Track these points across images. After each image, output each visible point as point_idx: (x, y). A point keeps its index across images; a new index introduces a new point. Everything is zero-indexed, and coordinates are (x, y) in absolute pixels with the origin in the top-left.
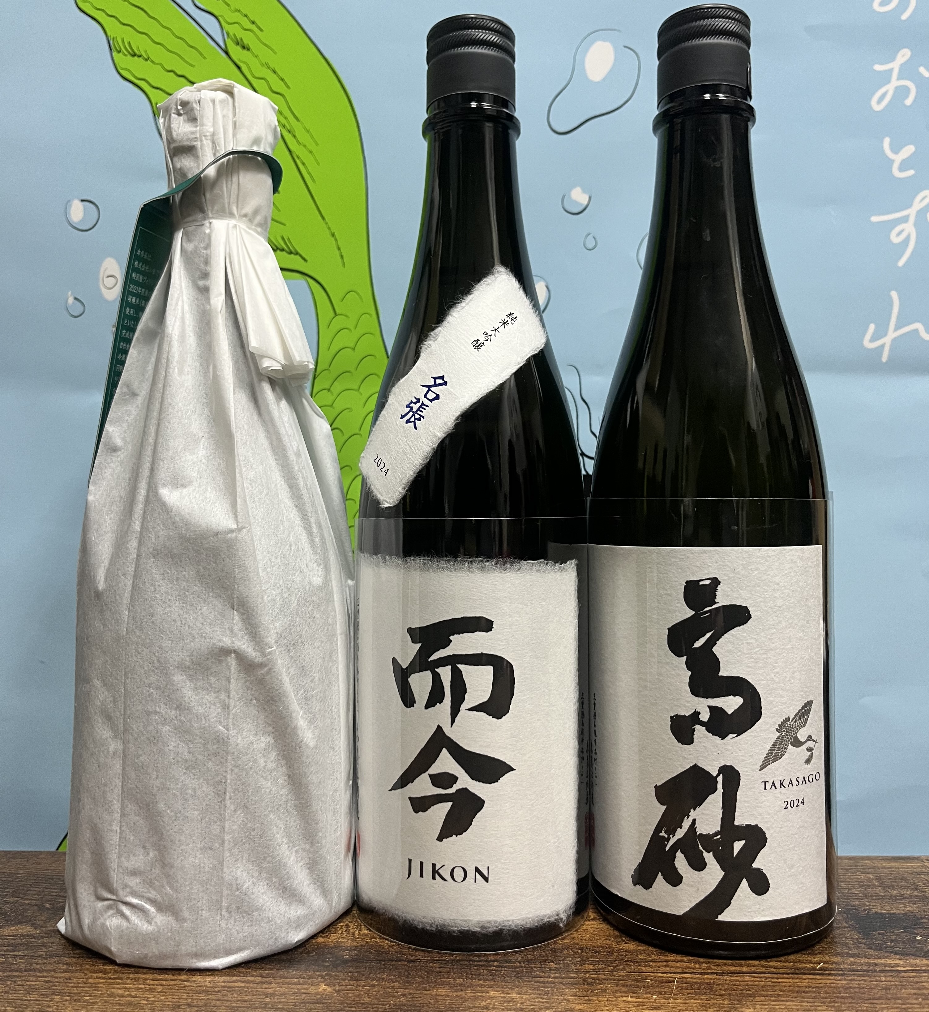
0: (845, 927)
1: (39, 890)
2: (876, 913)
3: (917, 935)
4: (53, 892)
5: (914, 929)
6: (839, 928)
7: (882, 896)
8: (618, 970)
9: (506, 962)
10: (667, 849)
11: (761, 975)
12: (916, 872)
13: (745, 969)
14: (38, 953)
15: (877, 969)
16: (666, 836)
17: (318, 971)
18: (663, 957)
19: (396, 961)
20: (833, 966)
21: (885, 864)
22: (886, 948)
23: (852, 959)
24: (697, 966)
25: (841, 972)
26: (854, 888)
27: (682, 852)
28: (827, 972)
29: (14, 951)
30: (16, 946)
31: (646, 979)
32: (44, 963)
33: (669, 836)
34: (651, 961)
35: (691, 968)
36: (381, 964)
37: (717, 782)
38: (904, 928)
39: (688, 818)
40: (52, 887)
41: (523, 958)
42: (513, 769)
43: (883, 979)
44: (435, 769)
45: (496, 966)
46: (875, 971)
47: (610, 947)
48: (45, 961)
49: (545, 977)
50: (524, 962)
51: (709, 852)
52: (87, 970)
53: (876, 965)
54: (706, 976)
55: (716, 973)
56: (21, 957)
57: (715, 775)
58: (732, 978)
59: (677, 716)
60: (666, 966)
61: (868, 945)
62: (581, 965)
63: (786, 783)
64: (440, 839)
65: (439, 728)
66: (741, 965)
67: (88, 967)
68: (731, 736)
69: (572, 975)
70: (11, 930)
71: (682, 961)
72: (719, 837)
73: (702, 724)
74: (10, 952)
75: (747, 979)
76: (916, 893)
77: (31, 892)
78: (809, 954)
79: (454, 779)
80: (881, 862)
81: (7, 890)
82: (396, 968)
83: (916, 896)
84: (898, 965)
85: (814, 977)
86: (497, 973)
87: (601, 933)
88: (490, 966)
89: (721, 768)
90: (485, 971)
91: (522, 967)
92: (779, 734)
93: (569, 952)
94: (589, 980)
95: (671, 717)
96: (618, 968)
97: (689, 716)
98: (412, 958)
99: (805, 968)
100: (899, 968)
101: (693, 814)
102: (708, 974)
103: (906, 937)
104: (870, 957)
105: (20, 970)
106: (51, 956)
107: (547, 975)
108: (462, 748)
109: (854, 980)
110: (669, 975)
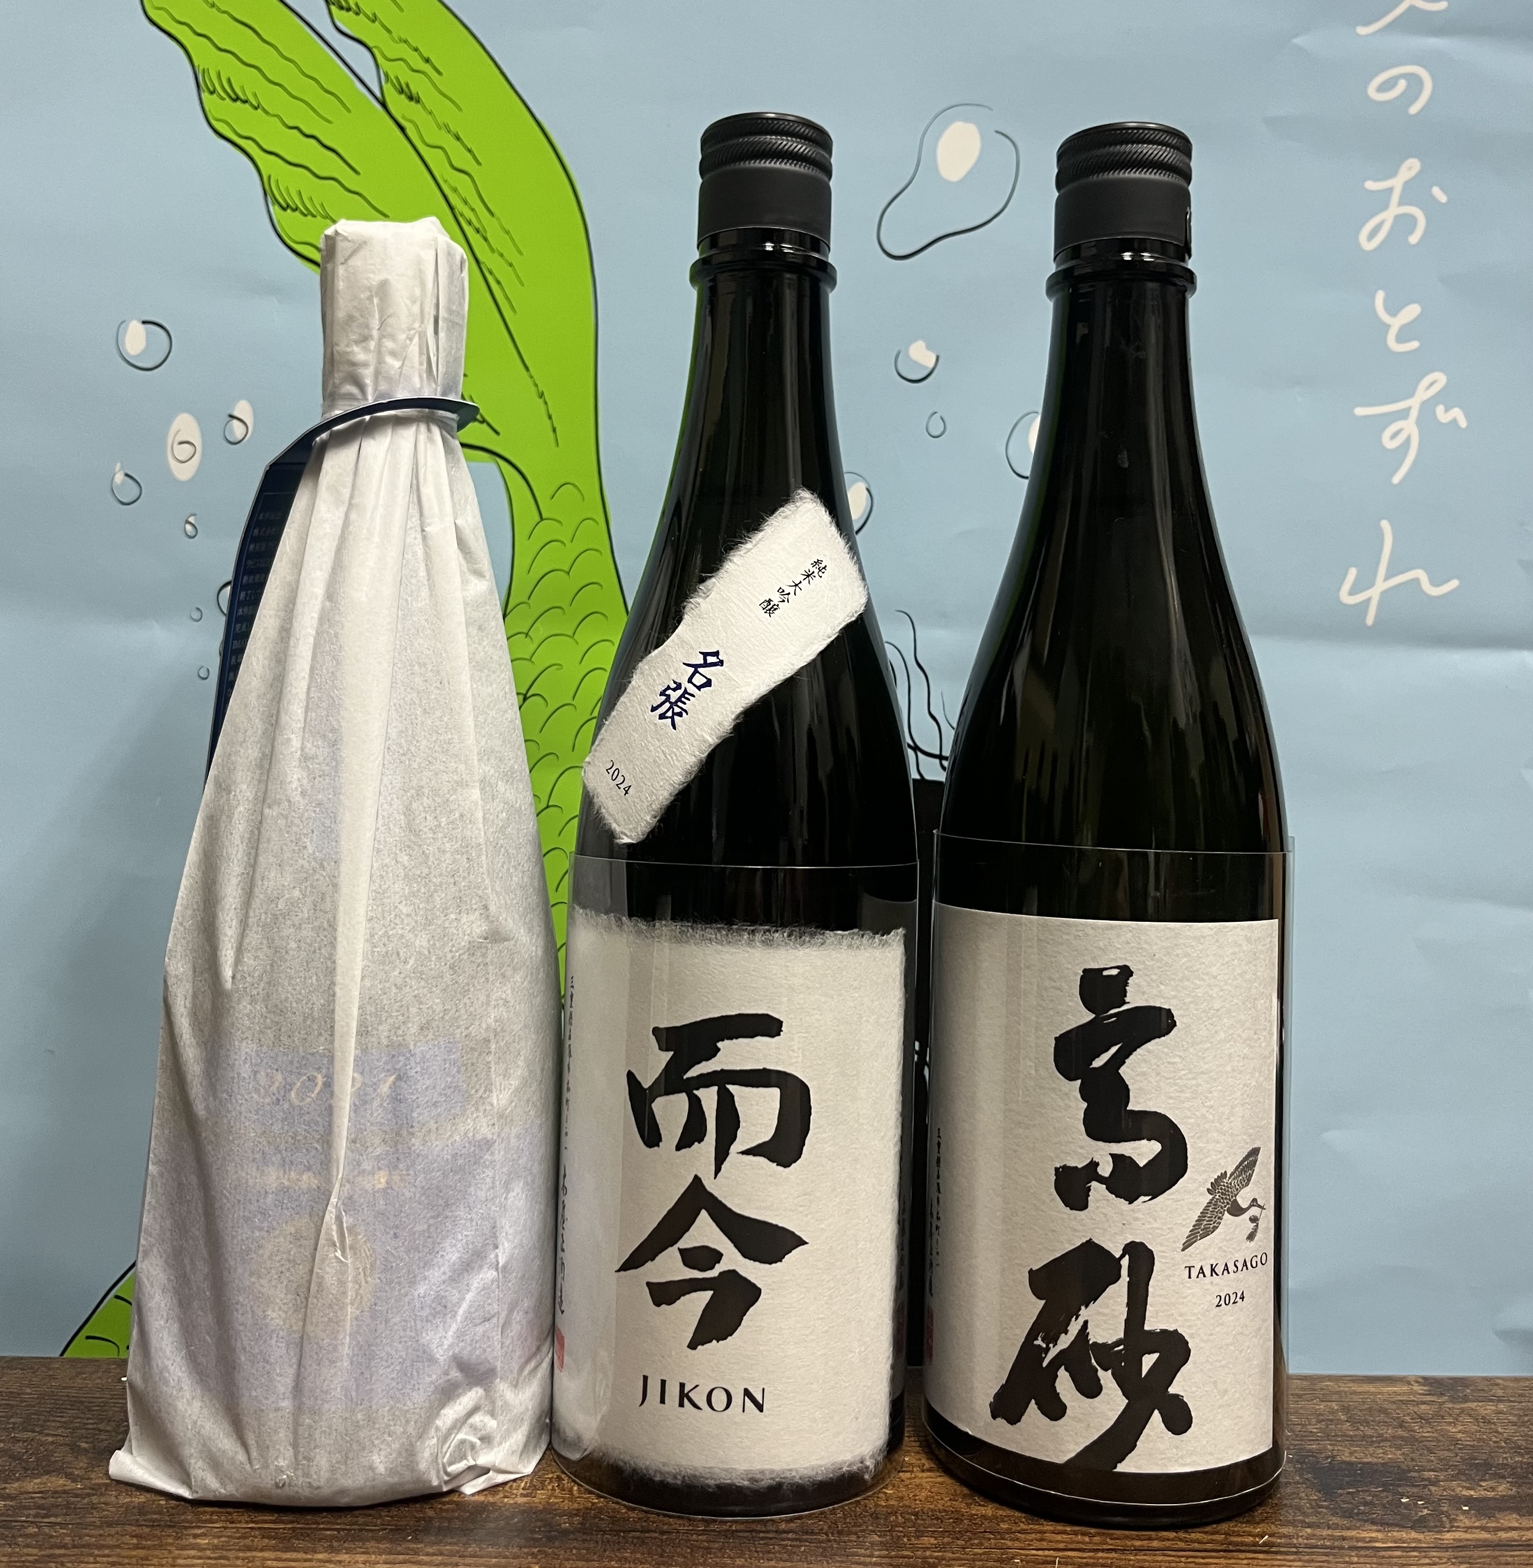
0: (1298, 1483)
1: (64, 1420)
2: (1344, 1462)
3: (1402, 1495)
4: (87, 1424)
5: (1399, 1486)
6: (1290, 1483)
7: (1351, 1436)
8: (972, 1545)
9: (807, 1533)
10: (1045, 1364)
11: (1180, 1553)
12: (1401, 1401)
13: (1155, 1544)
14: (88, 1520)
15: (1346, 1544)
16: (1044, 1346)
17: (525, 1547)
18: (1036, 1527)
19: (641, 1532)
20: (1283, 1541)
21: (1355, 1387)
22: (1358, 1514)
23: (1309, 1530)
24: (1087, 1539)
25: (1294, 1550)
26: (1310, 1424)
27: (1066, 1370)
28: (1274, 1549)
29: (49, 1517)
30: (48, 1509)
31: (1013, 1558)
32: (101, 1535)
33: (1047, 1345)
34: (1019, 1532)
35: (1078, 1542)
36: (619, 1536)
37: (1120, 1266)
38: (1383, 1485)
39: (1076, 1319)
40: (83, 1416)
41: (830, 1527)
42: (805, 1243)
43: (1355, 1559)
44: (689, 1241)
45: (792, 1540)
46: (1342, 1548)
47: (957, 1512)
48: (101, 1532)
49: (865, 1556)
50: (832, 1534)
51: (1106, 1370)
52: (171, 1544)
53: (1344, 1539)
54: (1100, 1554)
55: (1115, 1550)
56: (63, 1525)
57: (1117, 1256)
58: (1138, 1557)
59: (1065, 1167)
60: (1041, 1540)
61: (1332, 1509)
62: (917, 1537)
63: (1219, 1269)
64: (693, 1345)
65: (697, 1179)
66: (1150, 1539)
67: (170, 1540)
68: (1143, 1198)
69: (905, 1553)
70: (36, 1484)
71: (1065, 1532)
72: (1122, 1347)
73: (1101, 1180)
74: (44, 1517)
75: (1160, 1558)
76: (1400, 1432)
77: (53, 1424)
78: (1248, 1522)
79: (717, 1256)
80: (1350, 1385)
81: (12, 1420)
82: (643, 1542)
83: (1402, 1438)
84: (1373, 1540)
85: (1256, 1555)
86: (795, 1549)
87: (943, 1491)
88: (783, 1540)
89: (1127, 1245)
90: (777, 1547)
91: (829, 1541)
92: (1211, 1197)
93: (897, 1518)
94: (931, 1561)
95: (1057, 1169)
96: (972, 1542)
97: (1084, 1168)
98: (665, 1527)
99: (1242, 1544)
100: (1377, 1545)
101: (1084, 1313)
102: (1103, 1551)
103: (1388, 1497)
104: (1336, 1527)
105: (65, 1546)
106: (110, 1525)
107: (868, 1552)
108: (730, 1210)
109: (1313, 1561)
110: (1047, 1553)
